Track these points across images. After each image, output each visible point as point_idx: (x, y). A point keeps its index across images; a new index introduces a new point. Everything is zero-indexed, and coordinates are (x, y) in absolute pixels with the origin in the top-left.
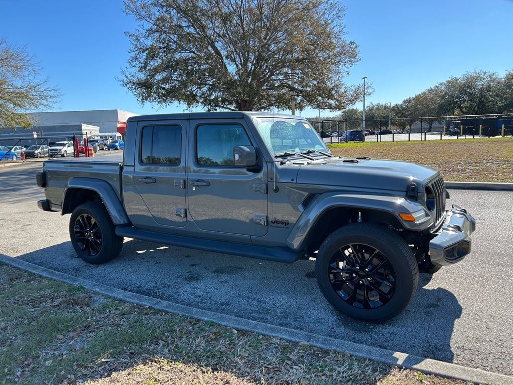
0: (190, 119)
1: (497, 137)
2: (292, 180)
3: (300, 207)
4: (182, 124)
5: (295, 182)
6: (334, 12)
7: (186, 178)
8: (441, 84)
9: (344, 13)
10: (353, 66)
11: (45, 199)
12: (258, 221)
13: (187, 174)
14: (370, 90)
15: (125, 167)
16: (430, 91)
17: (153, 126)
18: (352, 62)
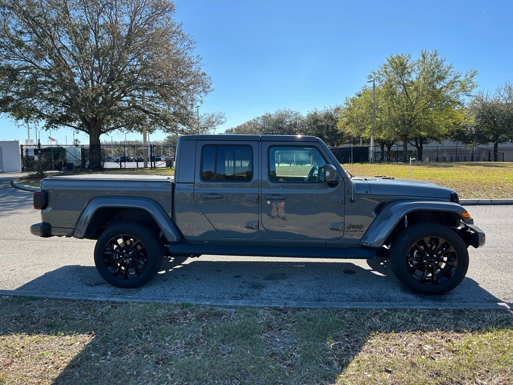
0: (262, 141)
1: (307, 165)
2: (367, 192)
3: (374, 213)
4: (254, 145)
5: (369, 193)
6: (186, 44)
7: (260, 192)
8: (258, 118)
9: (195, 45)
10: (207, 95)
11: (40, 221)
12: (335, 227)
13: (260, 189)
14: (223, 120)
15: (177, 184)
16: (249, 123)
17: (216, 146)
18: (206, 93)
